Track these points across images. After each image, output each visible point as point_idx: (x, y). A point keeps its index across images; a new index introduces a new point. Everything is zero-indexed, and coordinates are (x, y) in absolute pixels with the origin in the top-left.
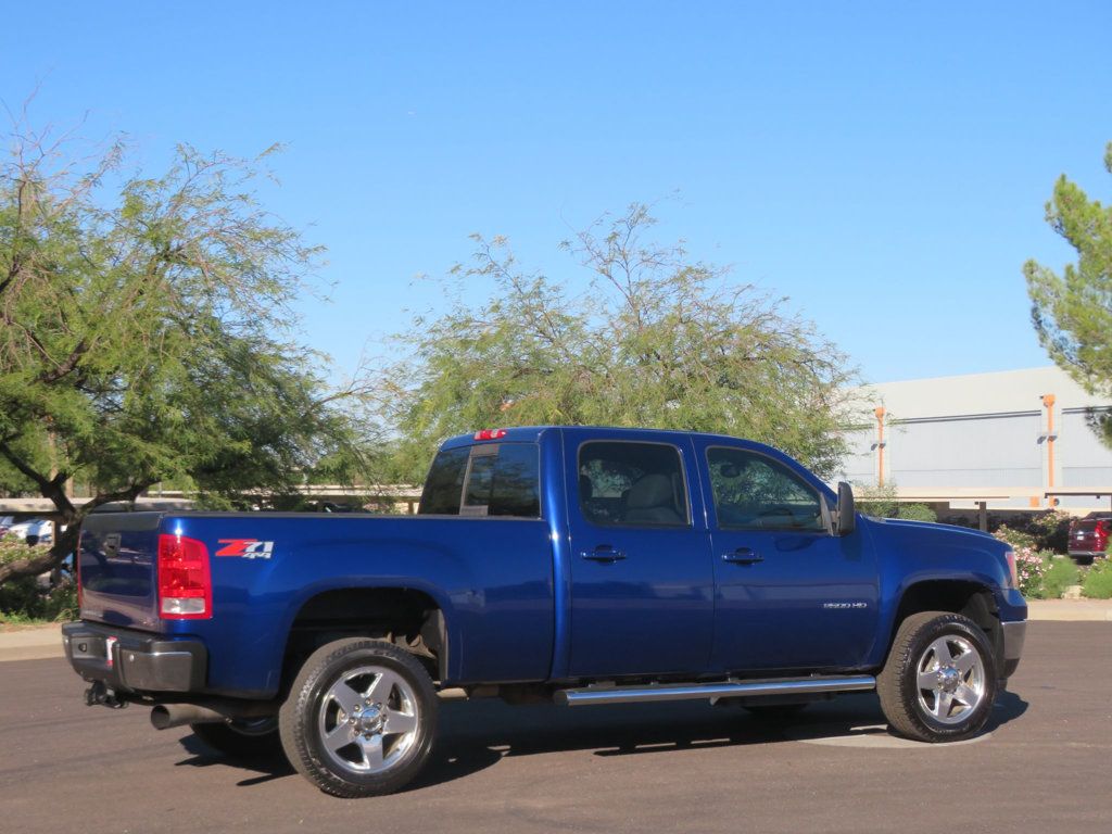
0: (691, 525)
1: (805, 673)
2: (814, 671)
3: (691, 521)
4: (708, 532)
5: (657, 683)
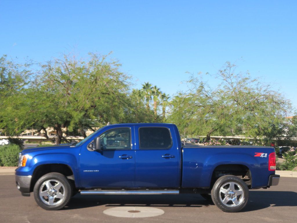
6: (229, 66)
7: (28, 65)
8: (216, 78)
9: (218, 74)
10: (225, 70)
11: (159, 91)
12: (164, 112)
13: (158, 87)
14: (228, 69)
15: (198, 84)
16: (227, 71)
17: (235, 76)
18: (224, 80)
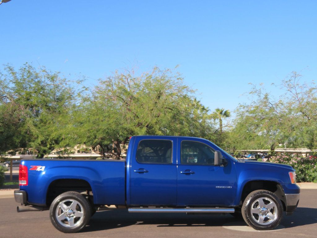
0: (172, 163)
1: (214, 207)
2: (217, 206)
3: (172, 162)
4: (177, 165)
5: (162, 207)
6: (295, 75)
7: (80, 81)
8: (281, 89)
9: (282, 84)
10: (290, 80)
11: (199, 104)
12: (221, 125)
13: (197, 100)
14: (293, 78)
15: (263, 96)
16: (292, 81)
17: (301, 87)
18: (288, 90)
